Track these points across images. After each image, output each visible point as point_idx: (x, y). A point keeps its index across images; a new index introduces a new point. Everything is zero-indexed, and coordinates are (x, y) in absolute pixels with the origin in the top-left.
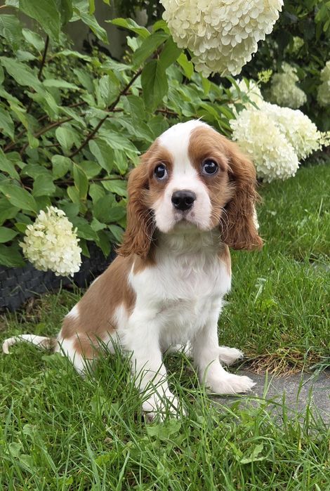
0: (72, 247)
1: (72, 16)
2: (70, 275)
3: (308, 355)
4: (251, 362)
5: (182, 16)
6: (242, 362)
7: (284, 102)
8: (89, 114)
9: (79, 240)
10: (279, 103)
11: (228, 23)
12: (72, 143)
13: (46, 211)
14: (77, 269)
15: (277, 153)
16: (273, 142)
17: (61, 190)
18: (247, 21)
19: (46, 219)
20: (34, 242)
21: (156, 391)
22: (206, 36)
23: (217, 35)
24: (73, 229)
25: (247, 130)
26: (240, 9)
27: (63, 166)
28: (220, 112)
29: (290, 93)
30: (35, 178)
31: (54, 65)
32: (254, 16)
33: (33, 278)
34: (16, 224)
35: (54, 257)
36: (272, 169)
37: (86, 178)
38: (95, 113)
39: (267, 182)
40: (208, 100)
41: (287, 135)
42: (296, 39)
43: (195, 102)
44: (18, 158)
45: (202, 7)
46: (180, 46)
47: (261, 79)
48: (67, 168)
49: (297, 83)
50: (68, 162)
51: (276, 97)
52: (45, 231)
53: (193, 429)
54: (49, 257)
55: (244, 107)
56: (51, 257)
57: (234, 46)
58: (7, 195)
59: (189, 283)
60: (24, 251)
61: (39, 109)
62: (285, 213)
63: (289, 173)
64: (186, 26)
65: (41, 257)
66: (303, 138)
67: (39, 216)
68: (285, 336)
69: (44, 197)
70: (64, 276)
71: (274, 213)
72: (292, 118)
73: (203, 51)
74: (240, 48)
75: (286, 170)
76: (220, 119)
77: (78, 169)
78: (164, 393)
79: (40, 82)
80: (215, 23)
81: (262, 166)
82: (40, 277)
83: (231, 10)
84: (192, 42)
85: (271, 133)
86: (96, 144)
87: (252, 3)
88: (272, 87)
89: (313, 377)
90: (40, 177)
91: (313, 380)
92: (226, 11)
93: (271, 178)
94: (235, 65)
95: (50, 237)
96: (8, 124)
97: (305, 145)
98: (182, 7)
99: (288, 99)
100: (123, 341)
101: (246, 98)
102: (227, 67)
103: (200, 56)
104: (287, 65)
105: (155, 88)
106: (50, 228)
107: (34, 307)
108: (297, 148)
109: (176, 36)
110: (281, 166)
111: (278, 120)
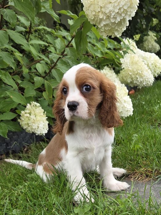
0: (43, 121)
1: (41, 10)
2: (43, 135)
3: (155, 172)
4: (129, 175)
5: (92, 8)
6: (125, 175)
7: (149, 50)
8: (51, 56)
9: (47, 118)
10: (147, 50)
11: (113, 11)
12: (44, 71)
13: (31, 104)
14: (46, 132)
15: (143, 74)
16: (141, 69)
17: (40, 93)
18: (122, 10)
19: (31, 108)
20: (25, 119)
21: (79, 191)
22: (103, 18)
23: (108, 17)
24: (44, 112)
25: (128, 63)
26: (118, 5)
27: (40, 82)
28: (116, 55)
29: (152, 45)
30: (26, 88)
31: (37, 33)
32: (125, 8)
33: (26, 136)
34: (16, 110)
35: (35, 126)
36: (141, 82)
37: (51, 87)
38: (54, 56)
39: (139, 88)
40: (109, 49)
41: (148, 65)
42: (154, 20)
43: (103, 50)
44: (18, 78)
45: (101, 4)
46: (91, 23)
47: (135, 39)
48: (42, 83)
49: (155, 41)
50: (42, 80)
51: (145, 47)
52: (30, 114)
53: (96, 209)
54: (32, 126)
55: (128, 52)
56: (33, 126)
57: (117, 22)
58: (11, 97)
59: (90, 141)
60: (20, 124)
61: (30, 54)
62: (149, 103)
63: (149, 84)
64: (94, 13)
65: (29, 126)
66: (156, 66)
67: (27, 106)
68: (145, 162)
69: (30, 97)
70: (40, 135)
71: (144, 103)
72: (150, 57)
73: (102, 25)
74: (120, 23)
75: (148, 82)
76: (115, 58)
77: (47, 83)
78: (83, 192)
79: (27, 42)
80: (107, 11)
81: (136, 80)
82: (30, 136)
83: (114, 5)
84: (97, 21)
85: (140, 65)
86: (55, 71)
87: (124, 2)
88: (143, 43)
89: (157, 182)
90: (28, 88)
91: (157, 183)
92: (112, 6)
93: (141, 86)
94: (118, 32)
95: (32, 117)
96: (12, 62)
97: (157, 70)
98: (91, 4)
99: (151, 48)
100: (65, 167)
101: (128, 48)
102: (114, 33)
103: (101, 28)
104: (151, 32)
105: (82, 44)
106: (33, 112)
107: (27, 150)
108: (153, 72)
109: (89, 18)
110: (145, 80)
111: (144, 58)
